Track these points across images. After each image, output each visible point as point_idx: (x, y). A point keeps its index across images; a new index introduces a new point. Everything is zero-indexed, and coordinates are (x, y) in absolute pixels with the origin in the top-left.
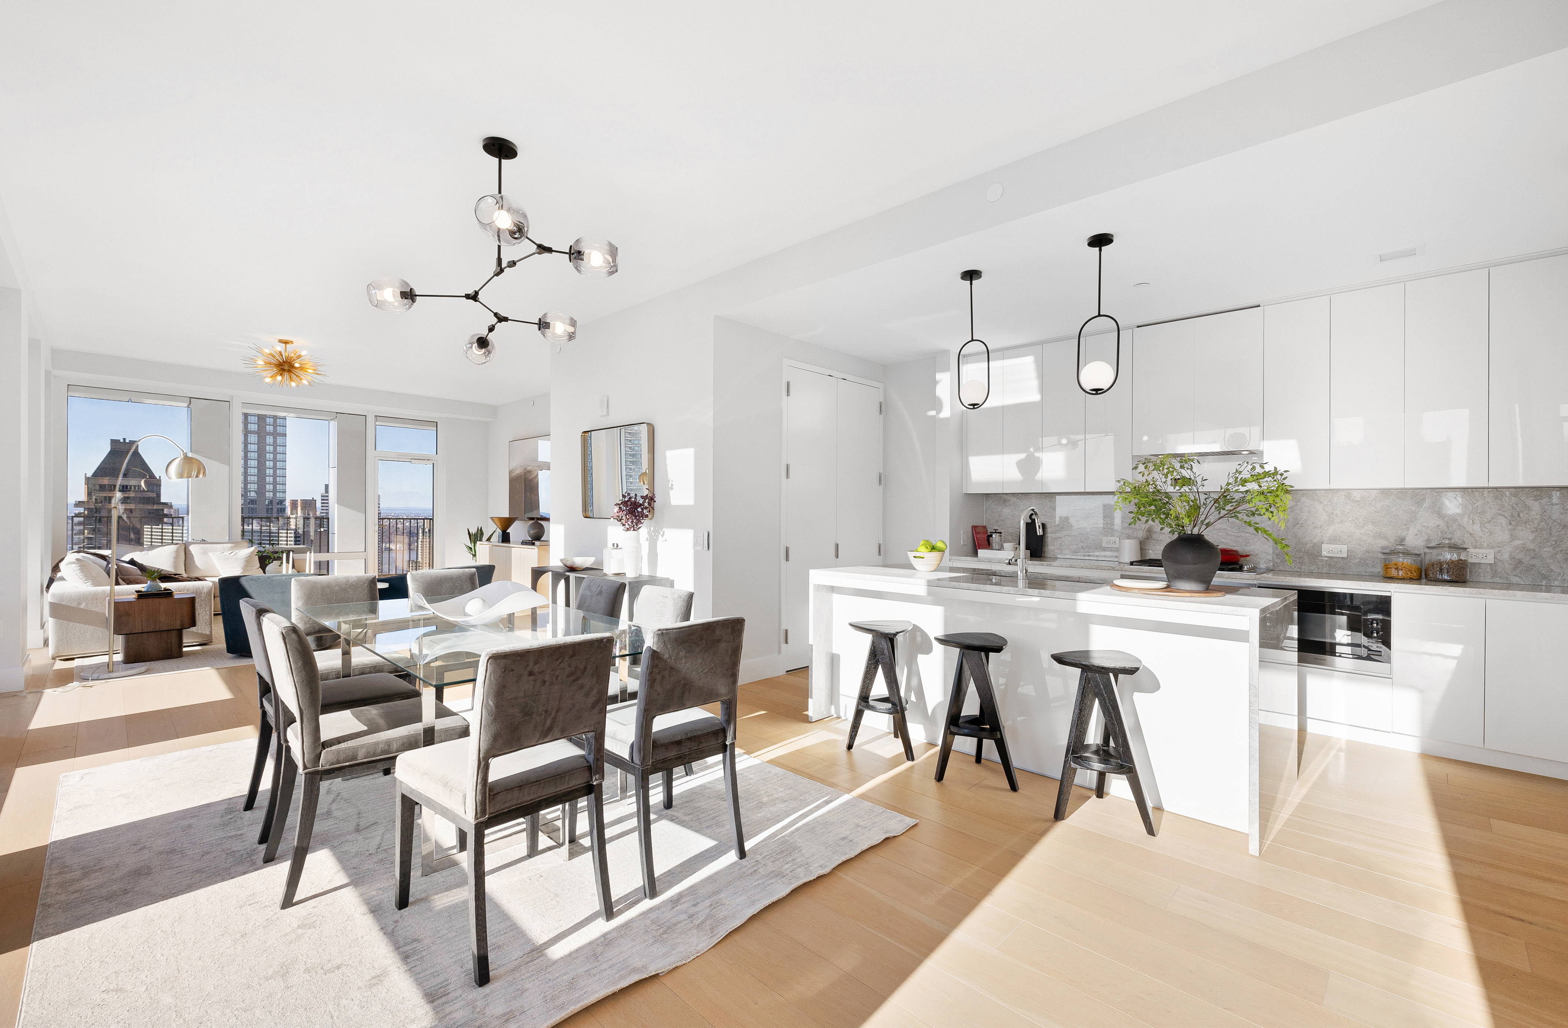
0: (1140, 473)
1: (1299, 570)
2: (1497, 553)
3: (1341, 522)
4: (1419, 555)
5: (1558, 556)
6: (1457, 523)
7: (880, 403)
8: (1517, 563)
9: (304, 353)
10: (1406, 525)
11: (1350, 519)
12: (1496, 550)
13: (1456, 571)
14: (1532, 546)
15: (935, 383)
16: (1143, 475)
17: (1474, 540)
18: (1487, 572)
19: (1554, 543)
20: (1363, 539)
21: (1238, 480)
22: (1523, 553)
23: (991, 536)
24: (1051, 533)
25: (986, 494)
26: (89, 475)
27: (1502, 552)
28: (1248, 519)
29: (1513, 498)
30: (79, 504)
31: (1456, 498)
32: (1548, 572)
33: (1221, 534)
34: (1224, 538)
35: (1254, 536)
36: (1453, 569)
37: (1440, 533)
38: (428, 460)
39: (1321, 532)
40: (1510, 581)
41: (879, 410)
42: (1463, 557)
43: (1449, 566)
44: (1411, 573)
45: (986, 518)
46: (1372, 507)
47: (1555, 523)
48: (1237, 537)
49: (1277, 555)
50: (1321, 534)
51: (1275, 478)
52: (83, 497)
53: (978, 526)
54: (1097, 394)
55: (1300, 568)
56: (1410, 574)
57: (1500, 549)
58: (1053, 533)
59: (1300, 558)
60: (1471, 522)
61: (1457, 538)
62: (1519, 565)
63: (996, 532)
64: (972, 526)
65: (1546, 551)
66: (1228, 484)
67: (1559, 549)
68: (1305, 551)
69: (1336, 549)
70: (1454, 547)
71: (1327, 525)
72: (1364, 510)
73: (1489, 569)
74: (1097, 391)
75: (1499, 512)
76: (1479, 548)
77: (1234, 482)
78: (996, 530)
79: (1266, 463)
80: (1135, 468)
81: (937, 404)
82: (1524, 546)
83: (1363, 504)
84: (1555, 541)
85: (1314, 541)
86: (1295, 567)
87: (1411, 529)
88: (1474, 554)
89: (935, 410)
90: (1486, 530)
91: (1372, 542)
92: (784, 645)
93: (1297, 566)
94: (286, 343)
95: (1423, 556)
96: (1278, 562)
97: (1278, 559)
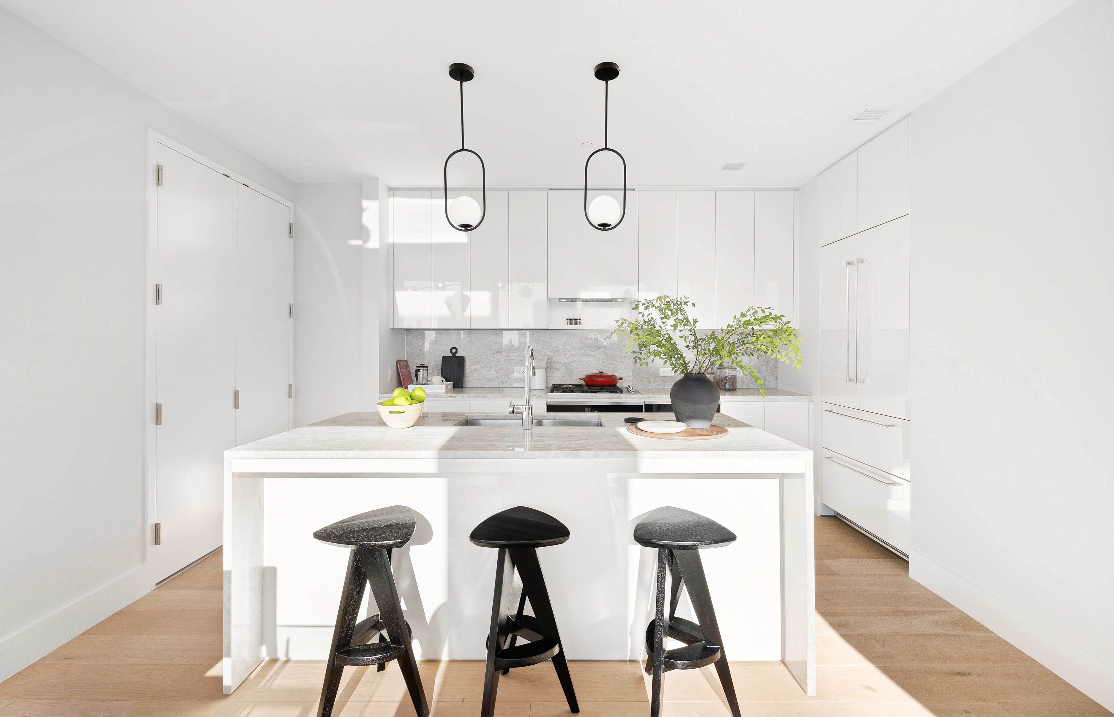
1: (648, 387)
7: (290, 224)
13: (731, 383)
15: (361, 210)
23: (419, 370)
24: (470, 365)
25: (406, 329)
33: (600, 362)
34: (602, 366)
35: (620, 363)
40: (749, 387)
41: (289, 233)
42: (734, 374)
43: (728, 380)
45: (407, 352)
48: (610, 364)
53: (401, 361)
54: (604, 230)
55: (648, 386)
58: (472, 365)
59: (648, 378)
63: (423, 367)
64: (396, 361)
67: (769, 367)
68: (650, 373)
69: (668, 371)
70: (729, 368)
73: (741, 381)
74: (604, 226)
78: (422, 364)
81: (363, 233)
82: (755, 365)
84: (767, 362)
85: (656, 365)
86: (645, 385)
88: (737, 372)
89: (362, 240)
92: (152, 549)
96: (635, 382)
97: (635, 379)
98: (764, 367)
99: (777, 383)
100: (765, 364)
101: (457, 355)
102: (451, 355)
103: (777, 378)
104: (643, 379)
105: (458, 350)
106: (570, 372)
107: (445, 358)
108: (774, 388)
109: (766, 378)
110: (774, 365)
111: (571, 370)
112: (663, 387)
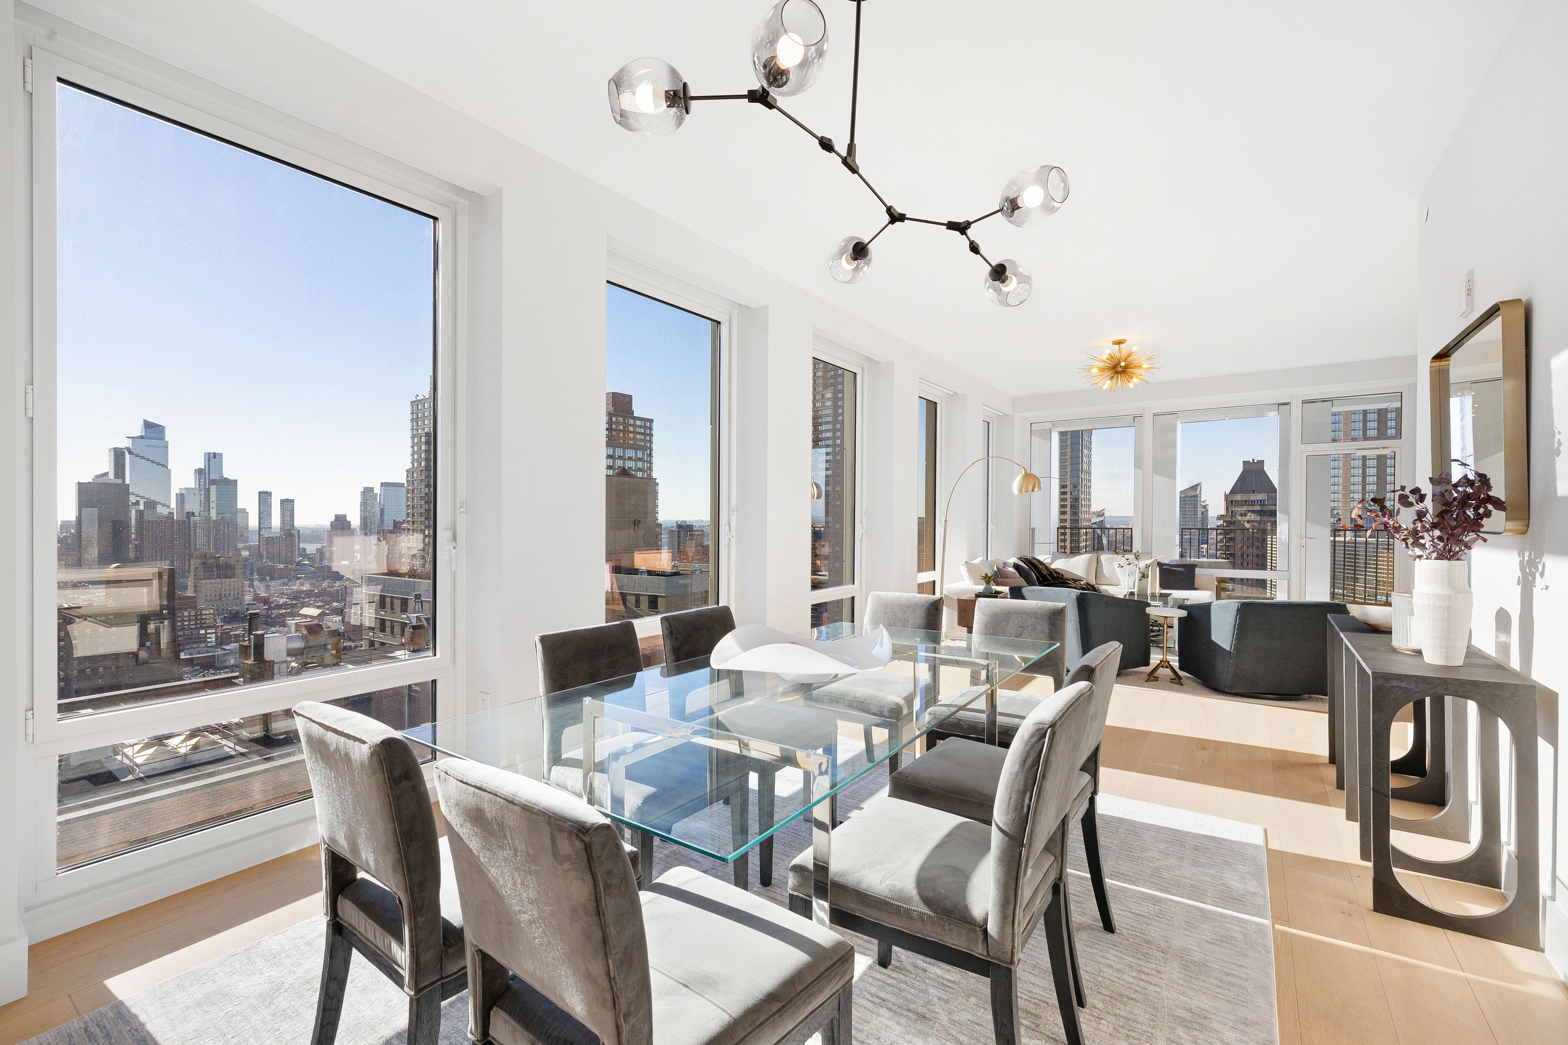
9: (1134, 349)
26: (1227, 493)
30: (1220, 517)
38: (1383, 448)
52: (1223, 512)
94: (1119, 343)
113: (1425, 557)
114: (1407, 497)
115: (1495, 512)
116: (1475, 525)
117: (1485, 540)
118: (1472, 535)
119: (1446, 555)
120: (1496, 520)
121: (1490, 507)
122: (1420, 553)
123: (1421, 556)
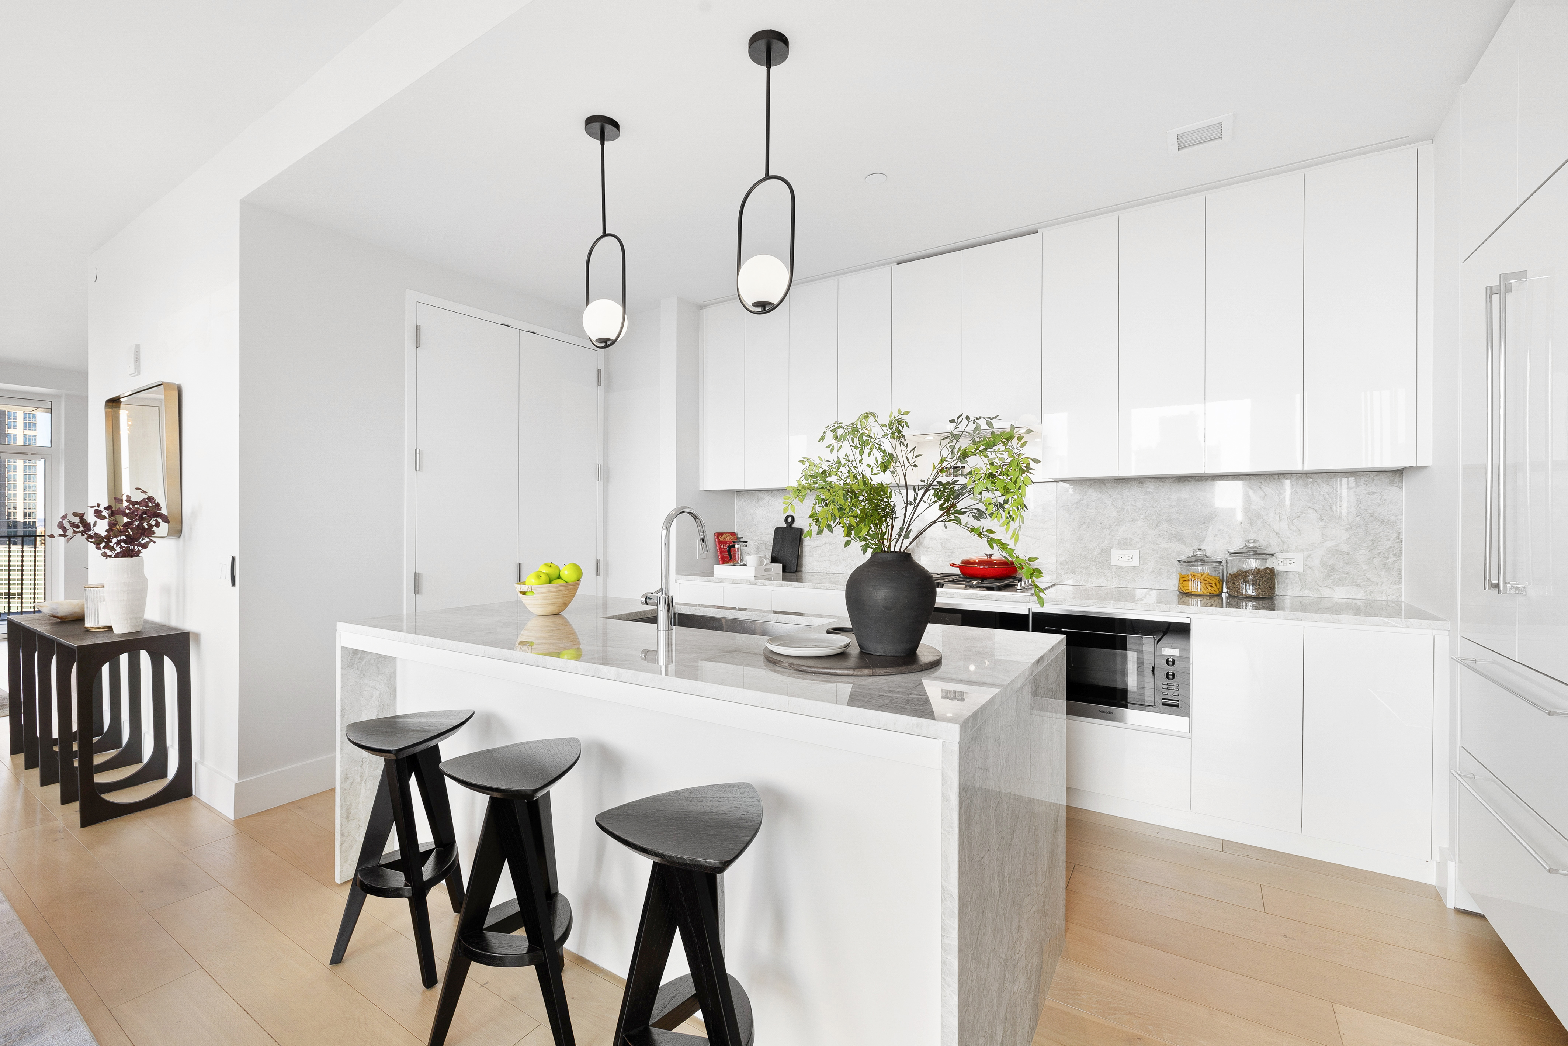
0: (828, 447)
2: (1307, 558)
3: (1132, 521)
4: (1220, 563)
5: (1375, 560)
6: (1262, 520)
7: (599, 370)
8: (1329, 570)
10: (1204, 523)
11: (1142, 517)
12: (1305, 553)
13: (1262, 584)
14: (1344, 548)
16: (832, 451)
17: (1280, 542)
18: (1296, 583)
19: (1371, 543)
20: (1157, 542)
21: (956, 451)
22: (1336, 557)
23: (733, 546)
27: (1312, 556)
28: (976, 524)
29: (1324, 485)
31: (1260, 488)
32: (1364, 581)
35: (1035, 540)
36: (1260, 581)
37: (1242, 533)
39: (1110, 534)
40: (1321, 594)
41: (596, 381)
42: (1269, 565)
43: (1255, 577)
44: (1211, 586)
45: (733, 522)
46: (1167, 501)
47: (1371, 518)
49: (1061, 564)
50: (1110, 536)
51: (1010, 444)
53: (723, 533)
54: (764, 312)
55: (1087, 582)
56: (1209, 588)
57: (1310, 552)
58: (811, 542)
59: (1087, 568)
60: (1277, 518)
61: (1263, 540)
62: (1332, 574)
63: (741, 542)
64: (715, 534)
65: (1362, 554)
66: (942, 460)
67: (1376, 552)
68: (1092, 559)
69: (1127, 556)
70: (1257, 553)
71: (1116, 525)
72: (1158, 504)
73: (1297, 579)
74: (764, 307)
75: (1310, 505)
76: (1287, 552)
77: (949, 457)
78: (742, 538)
79: (995, 418)
80: (822, 439)
82: (1337, 548)
83: (1157, 497)
85: (1102, 545)
86: (1081, 580)
87: (1211, 528)
88: (1281, 560)
90: (1295, 529)
91: (1166, 546)
93: (1083, 578)
95: (1224, 564)
96: (1063, 573)
97: (1062, 569)
98: (1363, 552)
99: (1400, 589)
100: (1365, 545)
101: (794, 526)
102: (785, 525)
103: (1401, 578)
104: (1077, 570)
105: (796, 519)
106: (950, 554)
107: (777, 530)
108: (1389, 599)
109: (1369, 576)
110: (1390, 548)
111: (951, 551)
112: (1117, 586)
113: (113, 556)
114: (101, 511)
115: (162, 524)
116: (149, 532)
117: (155, 542)
118: (147, 539)
119: (128, 554)
120: (163, 529)
121: (159, 520)
122: (110, 553)
123: (111, 556)
